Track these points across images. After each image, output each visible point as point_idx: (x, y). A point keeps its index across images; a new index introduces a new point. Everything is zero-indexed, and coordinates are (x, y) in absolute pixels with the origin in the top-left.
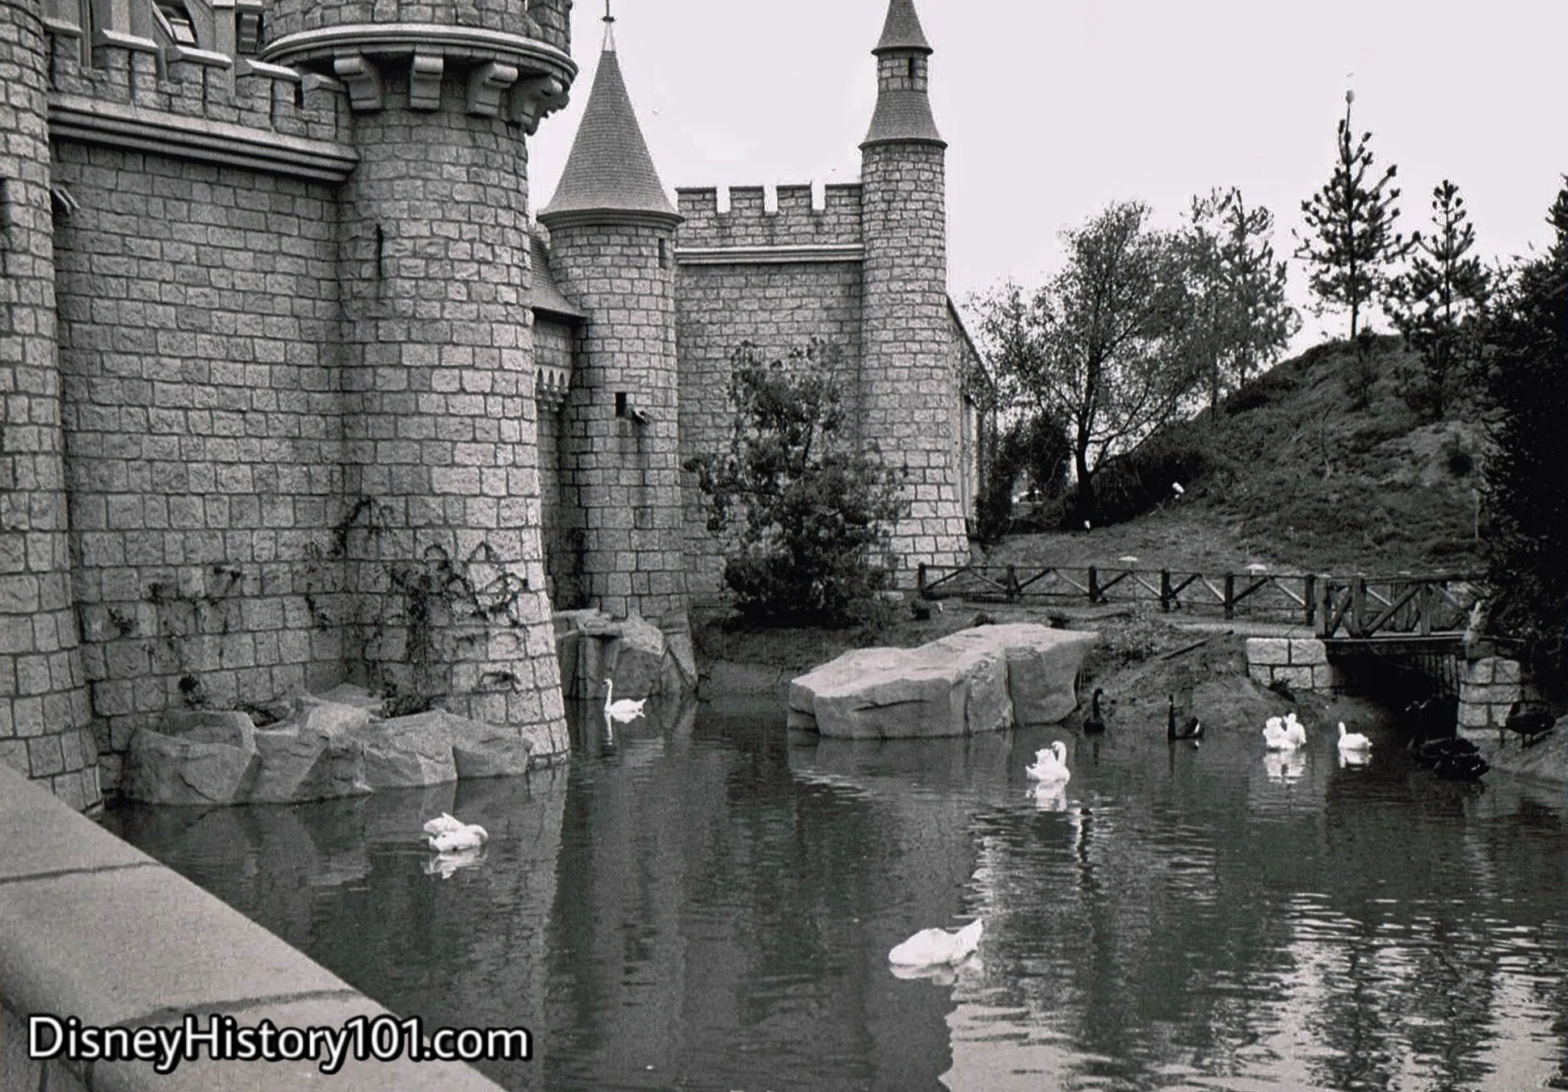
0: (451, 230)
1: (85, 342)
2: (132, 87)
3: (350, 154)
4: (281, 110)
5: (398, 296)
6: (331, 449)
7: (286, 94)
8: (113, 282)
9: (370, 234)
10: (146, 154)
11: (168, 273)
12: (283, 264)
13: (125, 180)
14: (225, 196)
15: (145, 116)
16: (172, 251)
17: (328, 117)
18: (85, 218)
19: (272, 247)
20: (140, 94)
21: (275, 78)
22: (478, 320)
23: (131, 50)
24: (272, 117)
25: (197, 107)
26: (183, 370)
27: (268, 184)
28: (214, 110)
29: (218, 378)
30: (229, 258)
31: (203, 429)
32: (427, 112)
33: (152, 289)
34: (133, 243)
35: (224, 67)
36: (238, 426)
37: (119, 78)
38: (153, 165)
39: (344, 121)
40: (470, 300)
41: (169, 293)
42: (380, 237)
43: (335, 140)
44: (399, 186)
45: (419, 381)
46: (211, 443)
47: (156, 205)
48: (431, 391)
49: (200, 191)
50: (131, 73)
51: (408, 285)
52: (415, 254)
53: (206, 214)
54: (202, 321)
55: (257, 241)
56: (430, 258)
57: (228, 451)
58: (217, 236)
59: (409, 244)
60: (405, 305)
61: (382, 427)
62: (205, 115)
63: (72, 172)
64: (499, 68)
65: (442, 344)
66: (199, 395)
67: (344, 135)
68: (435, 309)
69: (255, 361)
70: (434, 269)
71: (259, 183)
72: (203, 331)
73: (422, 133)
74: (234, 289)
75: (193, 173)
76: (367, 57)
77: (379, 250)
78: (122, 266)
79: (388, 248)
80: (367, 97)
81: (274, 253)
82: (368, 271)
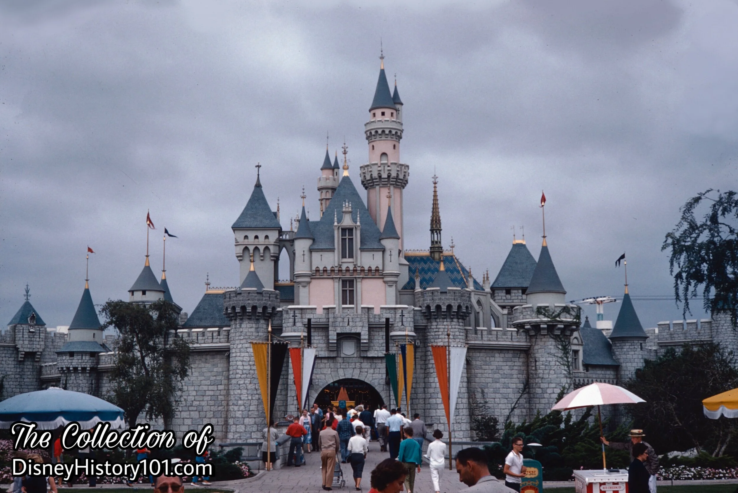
0: (550, 359)
1: (474, 386)
2: (482, 337)
3: (529, 344)
4: (513, 337)
5: (539, 374)
6: (527, 405)
7: (514, 334)
8: (479, 375)
9: (534, 360)
10: (485, 349)
11: (490, 371)
12: (516, 368)
13: (482, 354)
14: (502, 355)
15: (485, 343)
16: (491, 367)
17: (524, 337)
18: (474, 363)
19: (513, 364)
20: (484, 339)
21: (512, 331)
22: (557, 378)
23: (482, 330)
24: (512, 339)
25: (495, 339)
26: (494, 391)
27: (512, 352)
28: (499, 339)
29: (501, 392)
30: (503, 368)
31: (499, 402)
32: (544, 335)
33: (487, 375)
34: (483, 367)
35: (501, 331)
36: (506, 401)
37: (479, 336)
38: (488, 351)
39: (528, 337)
40: (555, 374)
41: (491, 375)
42: (536, 361)
43: (526, 342)
44: (540, 351)
45: (544, 391)
46: (500, 405)
47: (488, 358)
48: (547, 393)
49: (497, 355)
50: (482, 335)
51: (541, 371)
52: (543, 365)
53: (498, 359)
54: (498, 381)
55: (509, 364)
56: (546, 365)
57: (503, 406)
58: (501, 364)
59: (541, 363)
60: (541, 375)
61: (537, 400)
62: (497, 340)
63: (471, 354)
64: (559, 326)
65: (549, 383)
66: (498, 395)
67: (528, 340)
68: (547, 376)
69: (509, 388)
70: (547, 368)
71: (510, 352)
72: (498, 383)
73: (543, 340)
74: (504, 374)
75: (495, 352)
76: (531, 326)
77: (536, 364)
78: (480, 371)
79: (537, 363)
80: (532, 333)
81: (513, 366)
82: (534, 368)
